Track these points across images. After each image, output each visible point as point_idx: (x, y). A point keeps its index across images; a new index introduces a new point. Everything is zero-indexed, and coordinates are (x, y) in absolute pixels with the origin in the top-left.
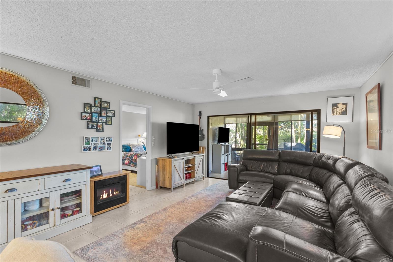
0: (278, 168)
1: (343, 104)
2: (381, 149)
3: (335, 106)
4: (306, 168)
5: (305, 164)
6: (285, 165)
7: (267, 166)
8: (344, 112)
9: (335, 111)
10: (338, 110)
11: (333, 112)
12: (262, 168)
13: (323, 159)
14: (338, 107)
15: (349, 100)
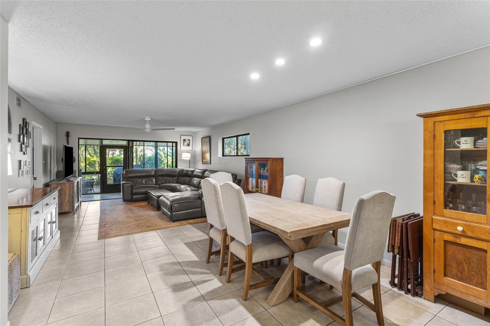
0: (156, 181)
1: (188, 140)
2: (211, 164)
3: (184, 140)
4: (175, 178)
5: (173, 176)
6: (161, 178)
7: (147, 180)
8: (188, 145)
9: (185, 144)
10: (186, 143)
11: (184, 144)
12: (144, 182)
13: (184, 172)
14: (186, 142)
15: (190, 138)
